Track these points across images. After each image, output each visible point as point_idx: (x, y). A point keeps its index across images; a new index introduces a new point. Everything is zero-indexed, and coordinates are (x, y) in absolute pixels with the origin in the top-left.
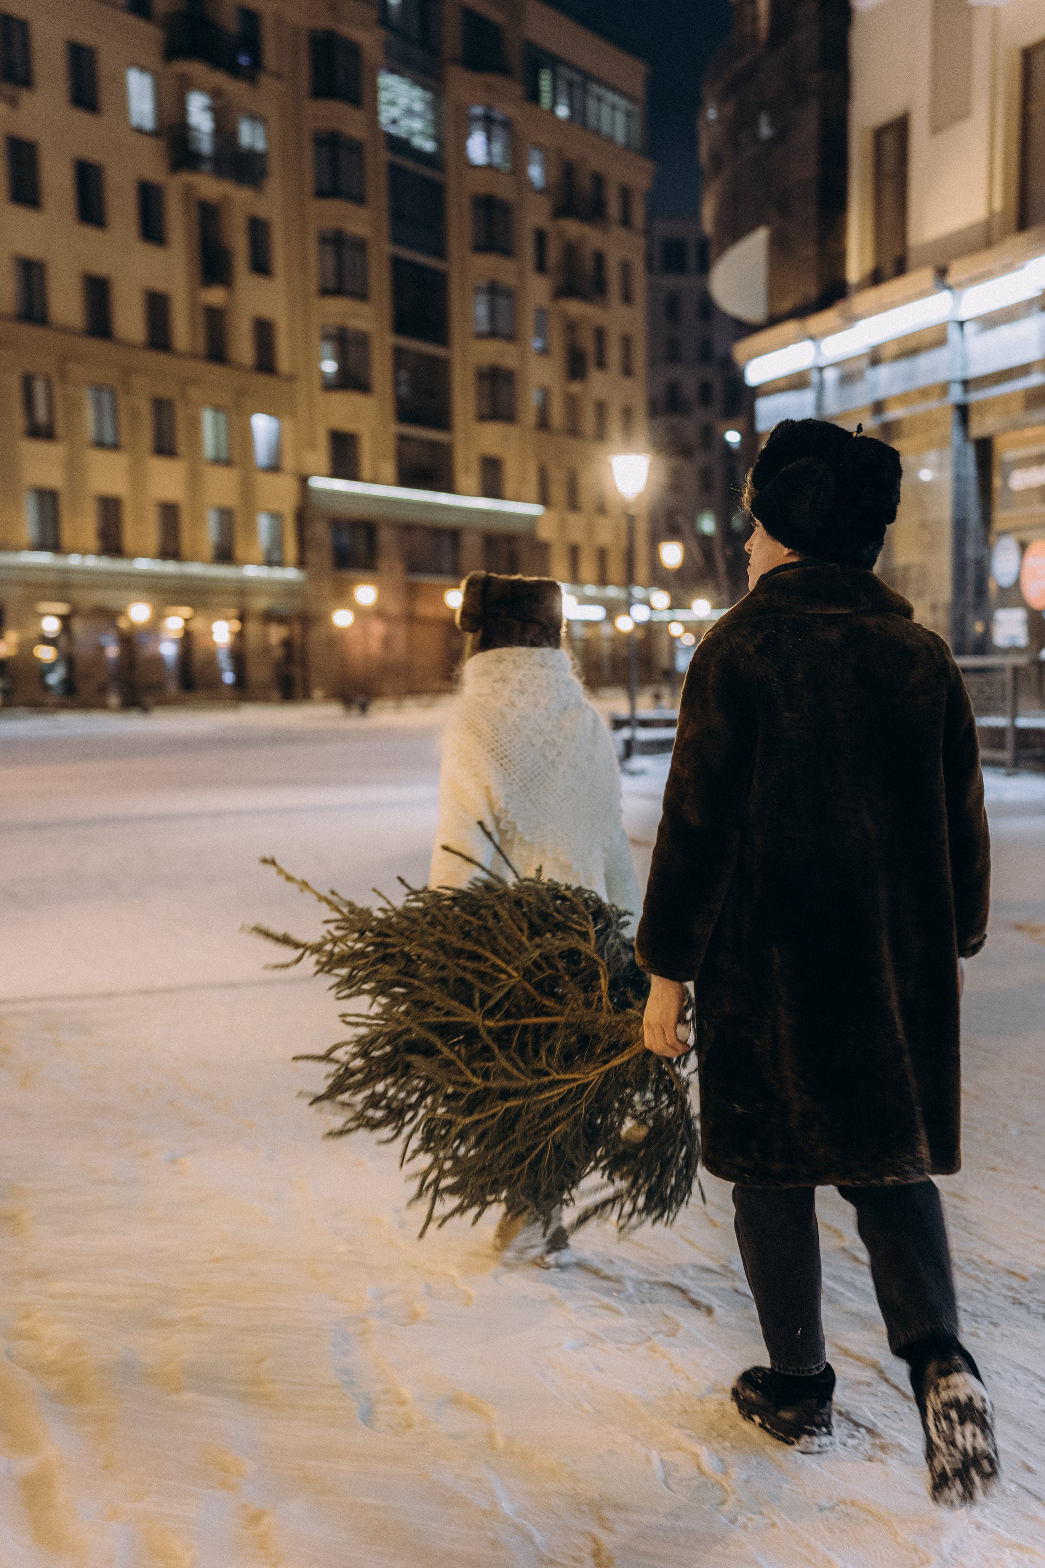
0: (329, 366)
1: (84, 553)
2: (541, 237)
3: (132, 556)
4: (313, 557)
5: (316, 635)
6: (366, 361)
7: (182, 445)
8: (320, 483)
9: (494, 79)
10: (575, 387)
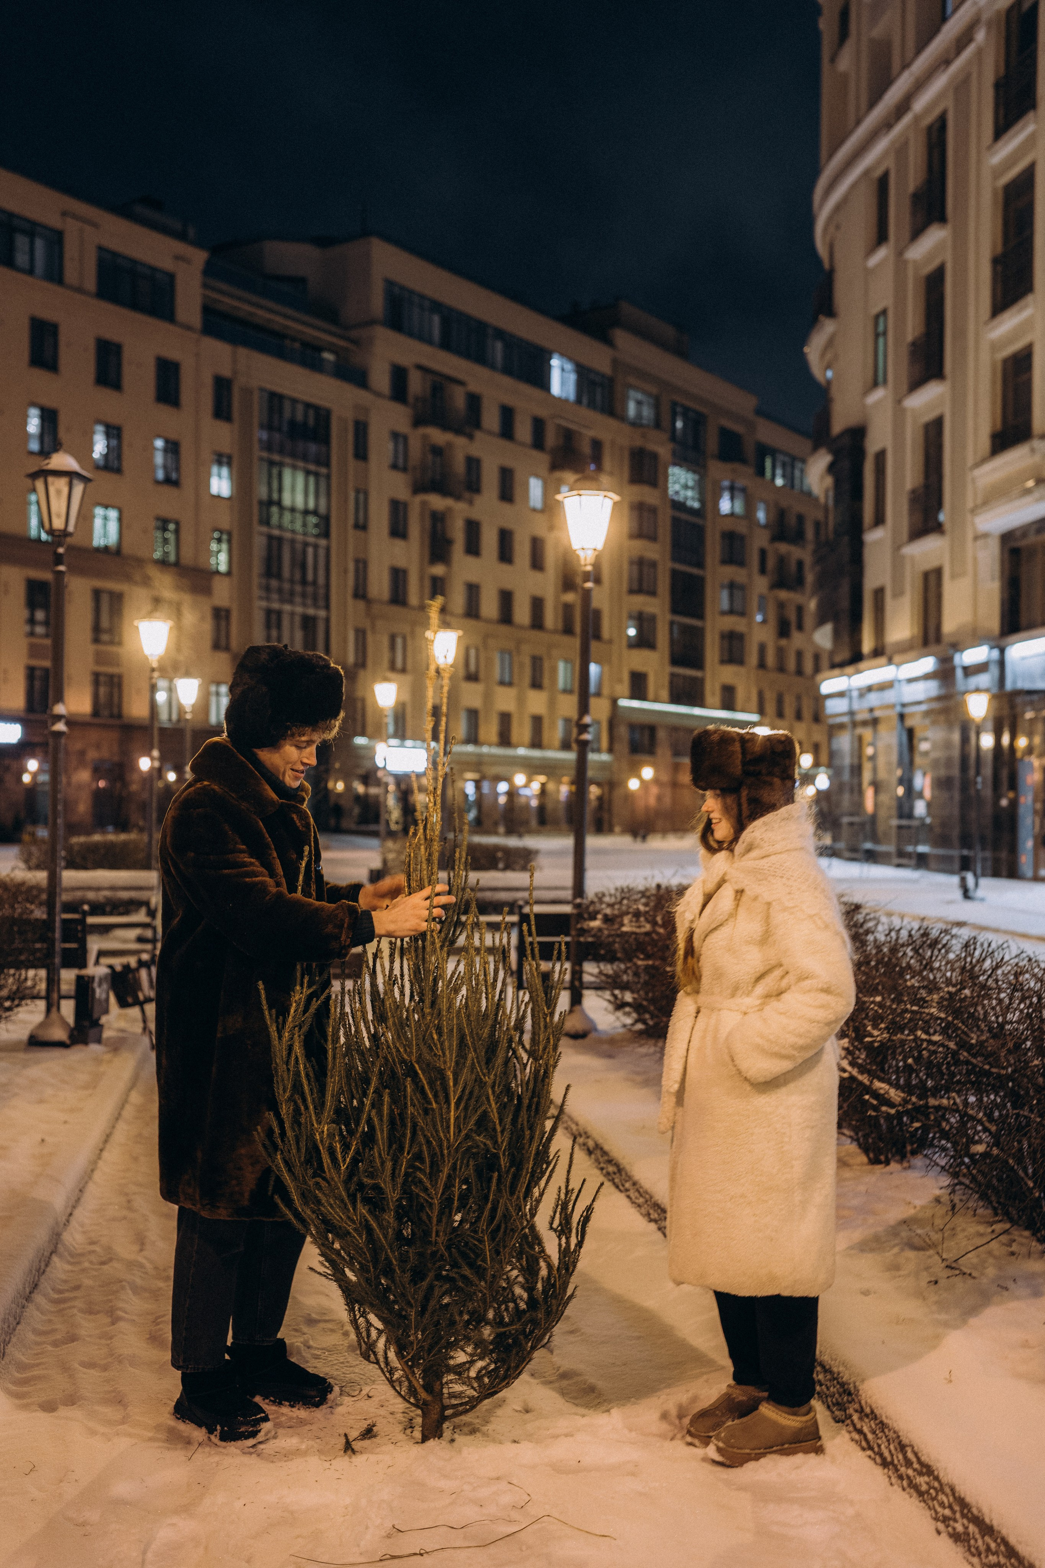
0: (632, 632)
1: (490, 745)
2: (763, 553)
3: (516, 746)
4: (617, 747)
5: (618, 793)
6: (654, 631)
7: (546, 682)
8: (624, 703)
9: (737, 466)
10: (783, 642)
